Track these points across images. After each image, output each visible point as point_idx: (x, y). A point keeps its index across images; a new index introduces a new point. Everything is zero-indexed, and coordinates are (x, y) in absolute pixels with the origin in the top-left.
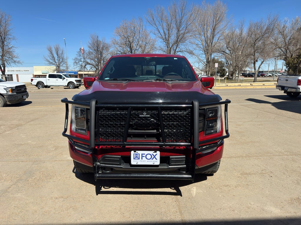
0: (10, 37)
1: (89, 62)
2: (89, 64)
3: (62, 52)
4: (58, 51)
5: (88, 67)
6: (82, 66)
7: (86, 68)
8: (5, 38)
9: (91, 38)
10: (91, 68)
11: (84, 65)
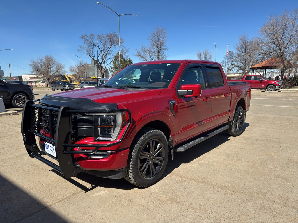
0: (164, 48)
1: (237, 65)
2: (236, 67)
3: (210, 56)
4: (206, 56)
5: (235, 70)
6: (229, 69)
7: (232, 70)
8: (161, 49)
9: (240, 40)
10: (238, 71)
11: (231, 68)
